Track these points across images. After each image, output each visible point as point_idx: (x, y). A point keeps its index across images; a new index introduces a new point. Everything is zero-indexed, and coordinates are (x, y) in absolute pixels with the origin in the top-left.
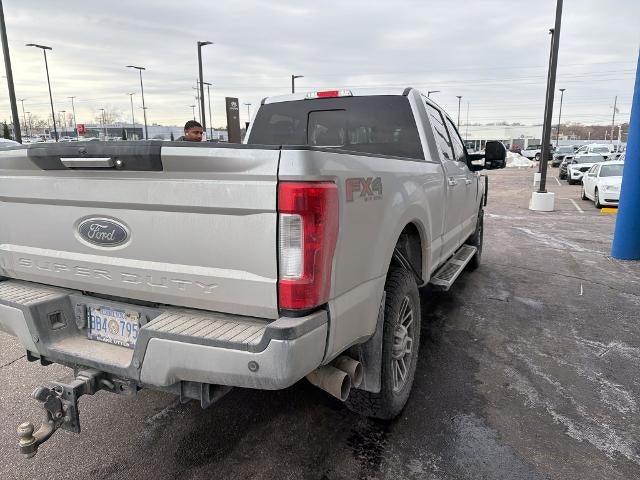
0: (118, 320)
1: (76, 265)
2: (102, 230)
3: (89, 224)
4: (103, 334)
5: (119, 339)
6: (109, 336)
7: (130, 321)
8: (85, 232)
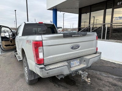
0: (76, 62)
4: (73, 65)
5: (76, 65)
6: (75, 65)
7: (78, 61)
8: (72, 48)
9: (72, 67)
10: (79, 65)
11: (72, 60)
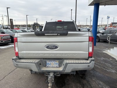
0: (53, 63)
1: (45, 54)
2: (52, 47)
3: (49, 46)
4: (49, 66)
5: (54, 66)
6: (51, 66)
7: (56, 62)
8: (48, 47)
9: (48, 67)
10: (57, 67)
11: (49, 60)
